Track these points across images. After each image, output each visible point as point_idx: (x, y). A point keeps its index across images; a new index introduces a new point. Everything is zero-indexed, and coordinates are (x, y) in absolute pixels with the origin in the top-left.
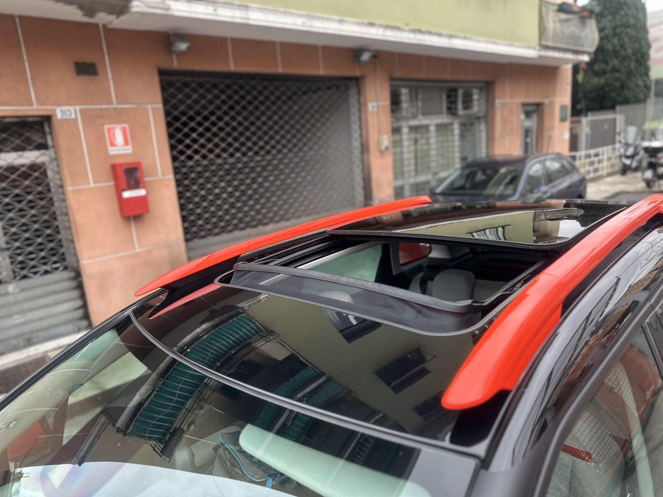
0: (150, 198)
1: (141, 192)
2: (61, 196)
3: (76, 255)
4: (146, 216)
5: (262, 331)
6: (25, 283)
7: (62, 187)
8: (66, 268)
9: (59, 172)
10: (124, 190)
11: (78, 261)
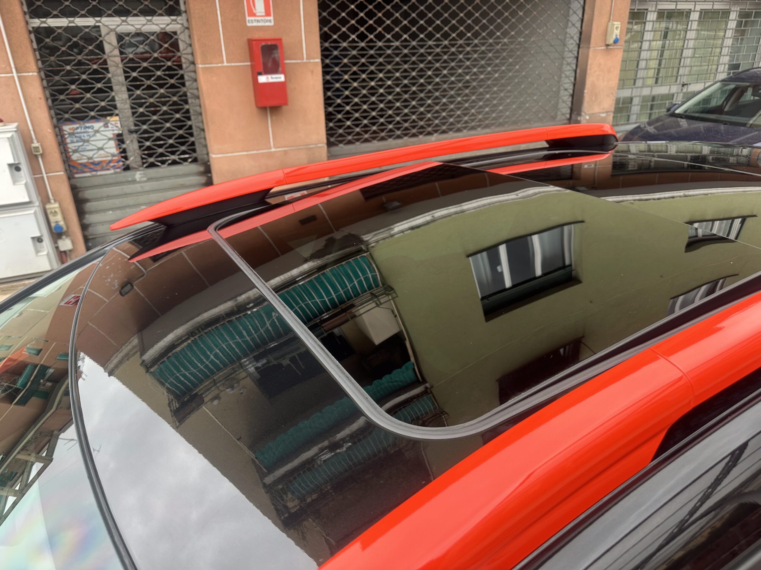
0: (290, 86)
1: (280, 78)
2: (192, 74)
3: (206, 146)
4: (284, 108)
5: (377, 286)
6: (152, 172)
7: (193, 63)
8: (195, 160)
9: (191, 45)
10: (260, 74)
11: (208, 154)
